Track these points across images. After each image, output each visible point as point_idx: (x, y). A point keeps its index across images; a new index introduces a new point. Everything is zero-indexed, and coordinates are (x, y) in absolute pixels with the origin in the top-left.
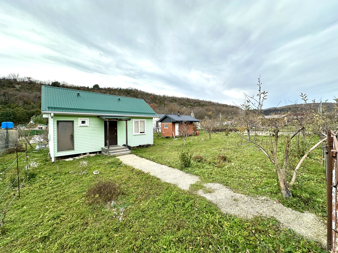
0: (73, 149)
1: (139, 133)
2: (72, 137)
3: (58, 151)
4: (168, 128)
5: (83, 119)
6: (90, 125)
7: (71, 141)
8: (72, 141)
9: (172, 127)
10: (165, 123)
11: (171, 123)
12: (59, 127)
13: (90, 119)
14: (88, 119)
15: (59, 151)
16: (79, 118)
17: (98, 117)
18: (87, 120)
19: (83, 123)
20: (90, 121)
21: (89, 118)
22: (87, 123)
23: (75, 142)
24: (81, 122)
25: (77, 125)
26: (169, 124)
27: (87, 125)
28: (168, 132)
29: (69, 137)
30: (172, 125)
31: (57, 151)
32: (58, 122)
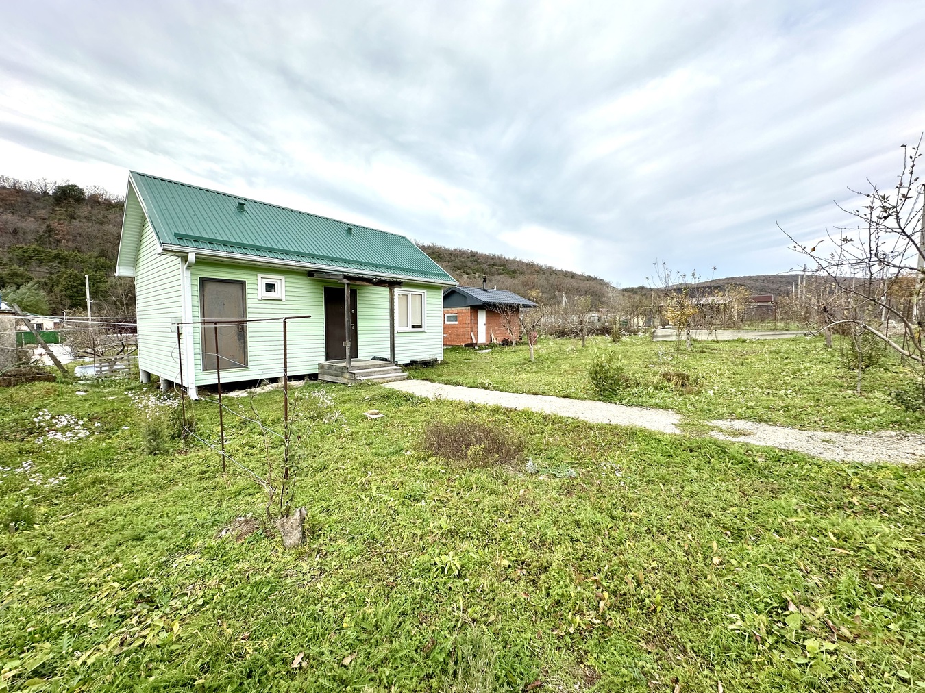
0: (243, 363)
1: (410, 329)
2: (242, 329)
3: (205, 368)
4: (456, 323)
5: (270, 278)
6: (288, 298)
7: (240, 340)
8: (242, 341)
9: (471, 320)
10: (448, 309)
11: (467, 308)
12: (205, 298)
13: (287, 280)
14: (283, 277)
16: (260, 276)
17: (311, 274)
18: (281, 282)
19: (269, 289)
20: (287, 285)
21: (287, 276)
22: (280, 291)
23: (249, 344)
24: (264, 287)
25: (255, 296)
26: (462, 313)
27: (279, 295)
28: (457, 335)
30: (471, 316)
31: (201, 367)
32: (203, 282)
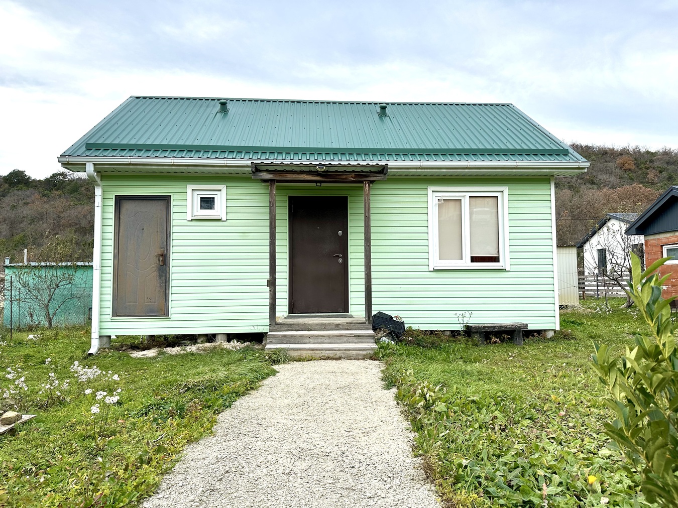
1: (467, 263)
2: (164, 260)
3: (116, 314)
5: (207, 190)
6: (230, 216)
7: (160, 277)
8: (164, 278)
10: (668, 235)
13: (230, 191)
15: (117, 316)
16: (191, 187)
18: (221, 194)
19: (205, 205)
20: (229, 197)
21: (228, 184)
23: (172, 283)
24: (198, 203)
25: (183, 216)
27: (219, 213)
29: (153, 262)
31: (110, 311)
